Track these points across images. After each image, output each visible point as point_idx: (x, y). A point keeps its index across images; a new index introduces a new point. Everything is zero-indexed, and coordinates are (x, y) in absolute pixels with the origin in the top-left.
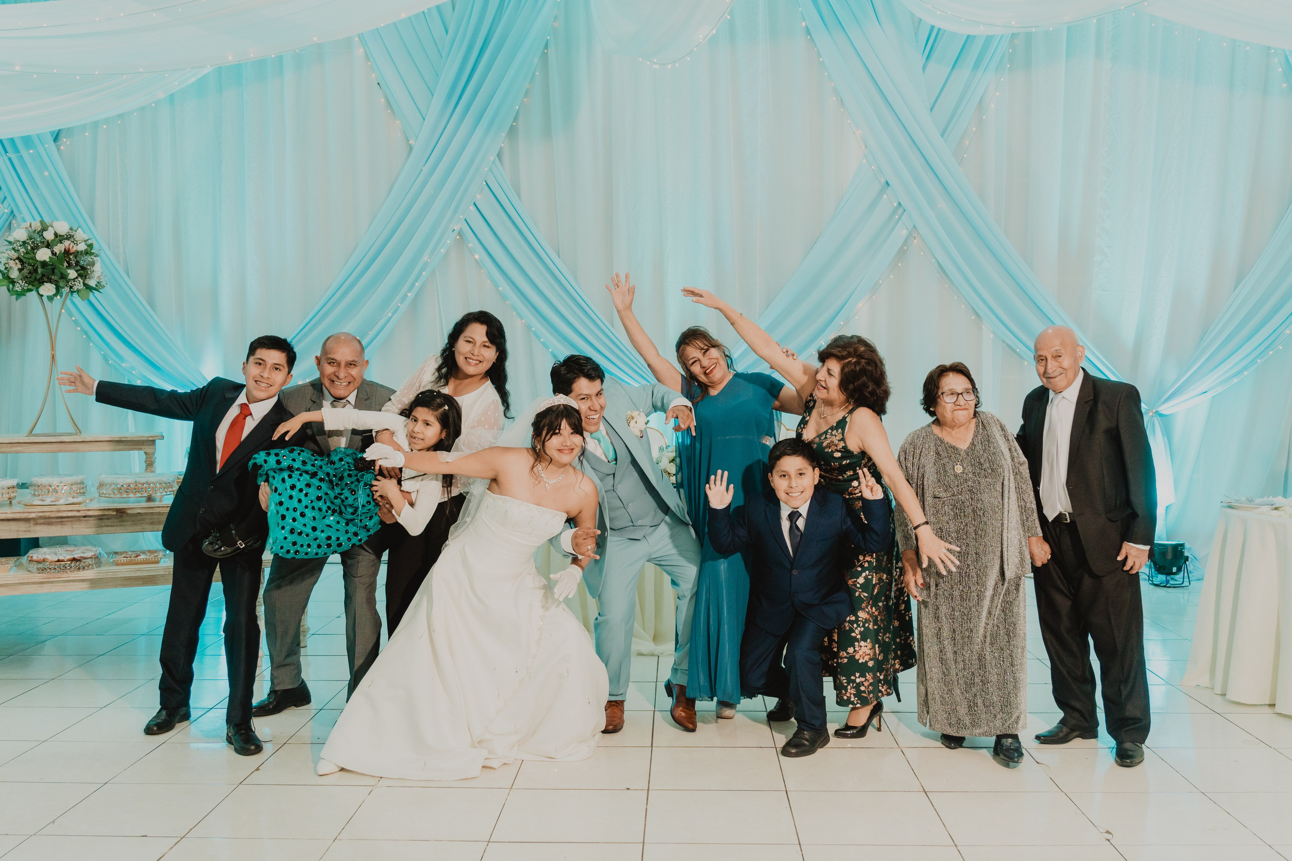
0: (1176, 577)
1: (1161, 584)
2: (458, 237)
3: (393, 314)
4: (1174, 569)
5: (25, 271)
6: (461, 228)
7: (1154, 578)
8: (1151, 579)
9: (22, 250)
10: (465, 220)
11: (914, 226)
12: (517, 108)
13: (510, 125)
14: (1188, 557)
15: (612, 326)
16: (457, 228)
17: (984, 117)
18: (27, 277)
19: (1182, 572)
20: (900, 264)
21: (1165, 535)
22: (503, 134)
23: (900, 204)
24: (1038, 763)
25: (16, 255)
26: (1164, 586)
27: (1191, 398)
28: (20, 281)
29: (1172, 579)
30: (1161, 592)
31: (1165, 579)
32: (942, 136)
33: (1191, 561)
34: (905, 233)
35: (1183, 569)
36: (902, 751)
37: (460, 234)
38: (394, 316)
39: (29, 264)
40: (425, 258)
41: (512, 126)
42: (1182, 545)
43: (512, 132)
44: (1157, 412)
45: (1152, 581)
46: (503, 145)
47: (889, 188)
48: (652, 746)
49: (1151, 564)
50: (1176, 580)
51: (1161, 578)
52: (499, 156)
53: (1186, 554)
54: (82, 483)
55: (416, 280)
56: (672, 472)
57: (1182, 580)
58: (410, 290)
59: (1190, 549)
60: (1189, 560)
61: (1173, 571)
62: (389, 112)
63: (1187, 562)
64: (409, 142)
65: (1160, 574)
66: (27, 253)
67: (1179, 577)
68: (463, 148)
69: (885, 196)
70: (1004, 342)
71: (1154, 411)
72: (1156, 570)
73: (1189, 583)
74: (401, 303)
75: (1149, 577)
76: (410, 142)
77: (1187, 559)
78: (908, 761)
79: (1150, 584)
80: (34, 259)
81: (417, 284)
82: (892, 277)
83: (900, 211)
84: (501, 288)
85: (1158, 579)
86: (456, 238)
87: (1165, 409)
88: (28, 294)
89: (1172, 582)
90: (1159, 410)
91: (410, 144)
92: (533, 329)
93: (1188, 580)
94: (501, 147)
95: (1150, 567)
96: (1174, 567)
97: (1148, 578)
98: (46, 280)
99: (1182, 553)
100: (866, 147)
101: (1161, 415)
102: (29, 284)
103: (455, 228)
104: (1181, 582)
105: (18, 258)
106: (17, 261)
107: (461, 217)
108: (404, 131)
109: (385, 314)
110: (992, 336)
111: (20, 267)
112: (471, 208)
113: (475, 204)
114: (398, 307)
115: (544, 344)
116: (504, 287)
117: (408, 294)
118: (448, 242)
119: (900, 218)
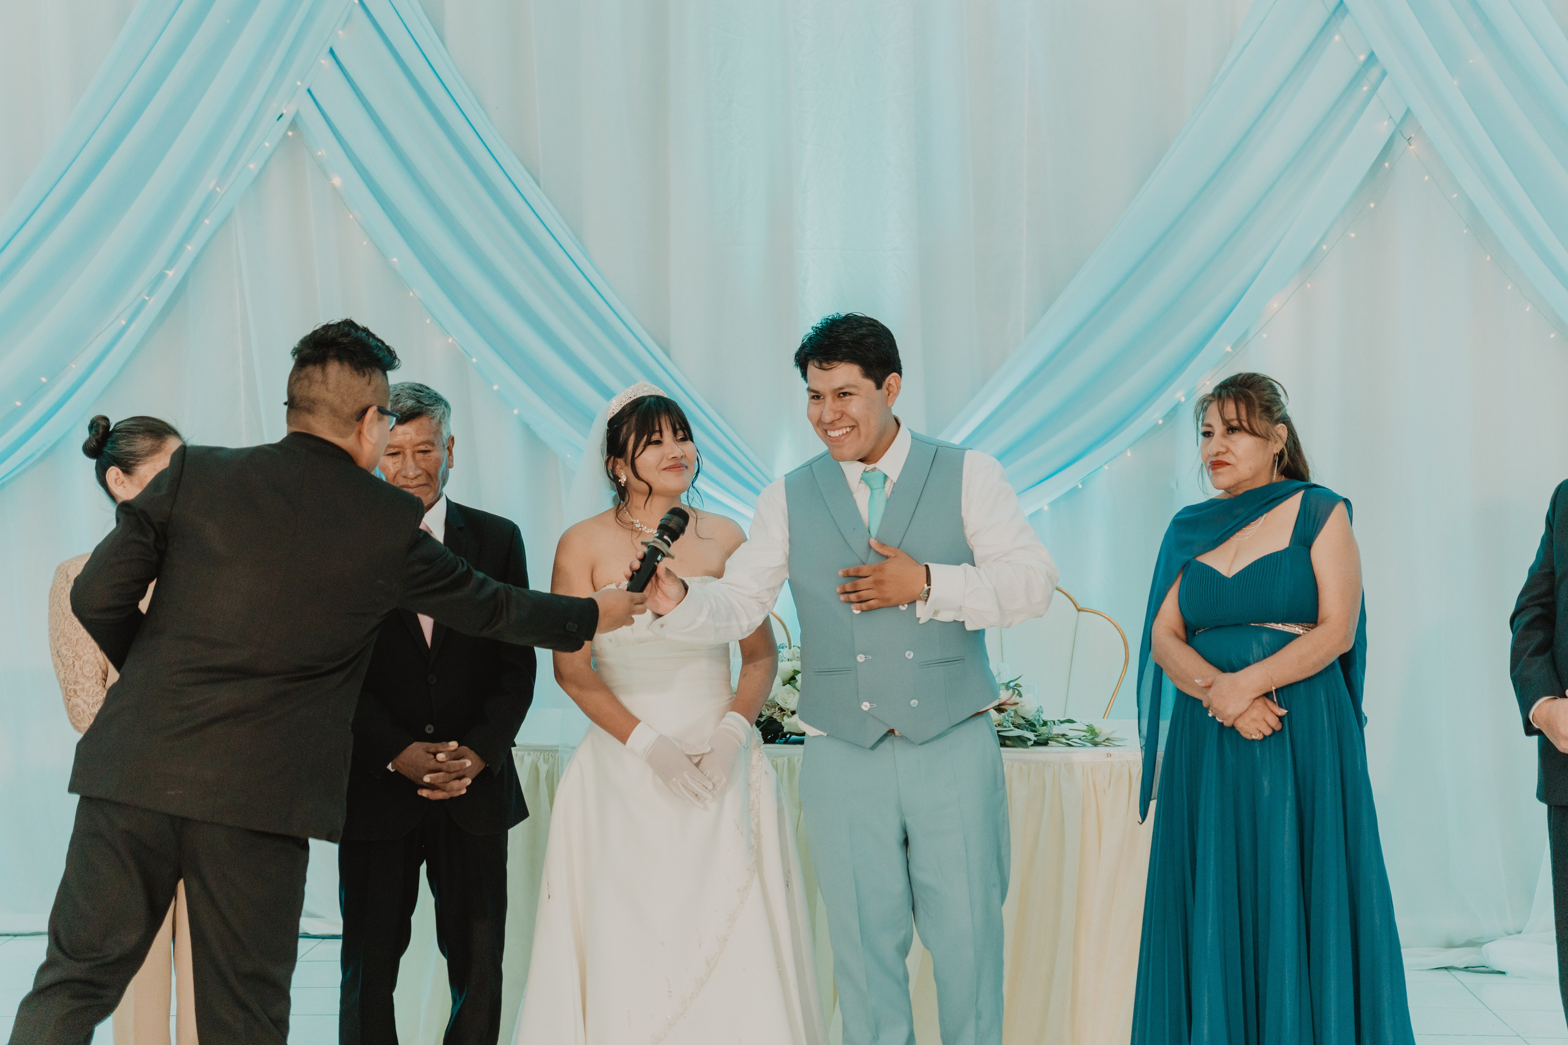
2: (290, 133)
3: (130, 321)
6: (297, 113)
10: (309, 91)
11: (1408, 111)
15: (667, 353)
16: (289, 112)
20: (1371, 205)
23: (1372, 56)
34: (1385, 128)
37: (294, 125)
38: (133, 326)
40: (209, 182)
47: (1347, 16)
55: (186, 238)
56: (788, 706)
58: (170, 263)
69: (1337, 38)
74: (150, 294)
81: (189, 247)
82: (1353, 235)
83: (1374, 73)
84: (395, 260)
86: (285, 135)
92: (474, 360)
103: (285, 111)
107: (299, 83)
109: (110, 320)
112: (323, 62)
114: (144, 302)
116: (401, 257)
117: (168, 272)
118: (267, 144)
119: (1374, 89)
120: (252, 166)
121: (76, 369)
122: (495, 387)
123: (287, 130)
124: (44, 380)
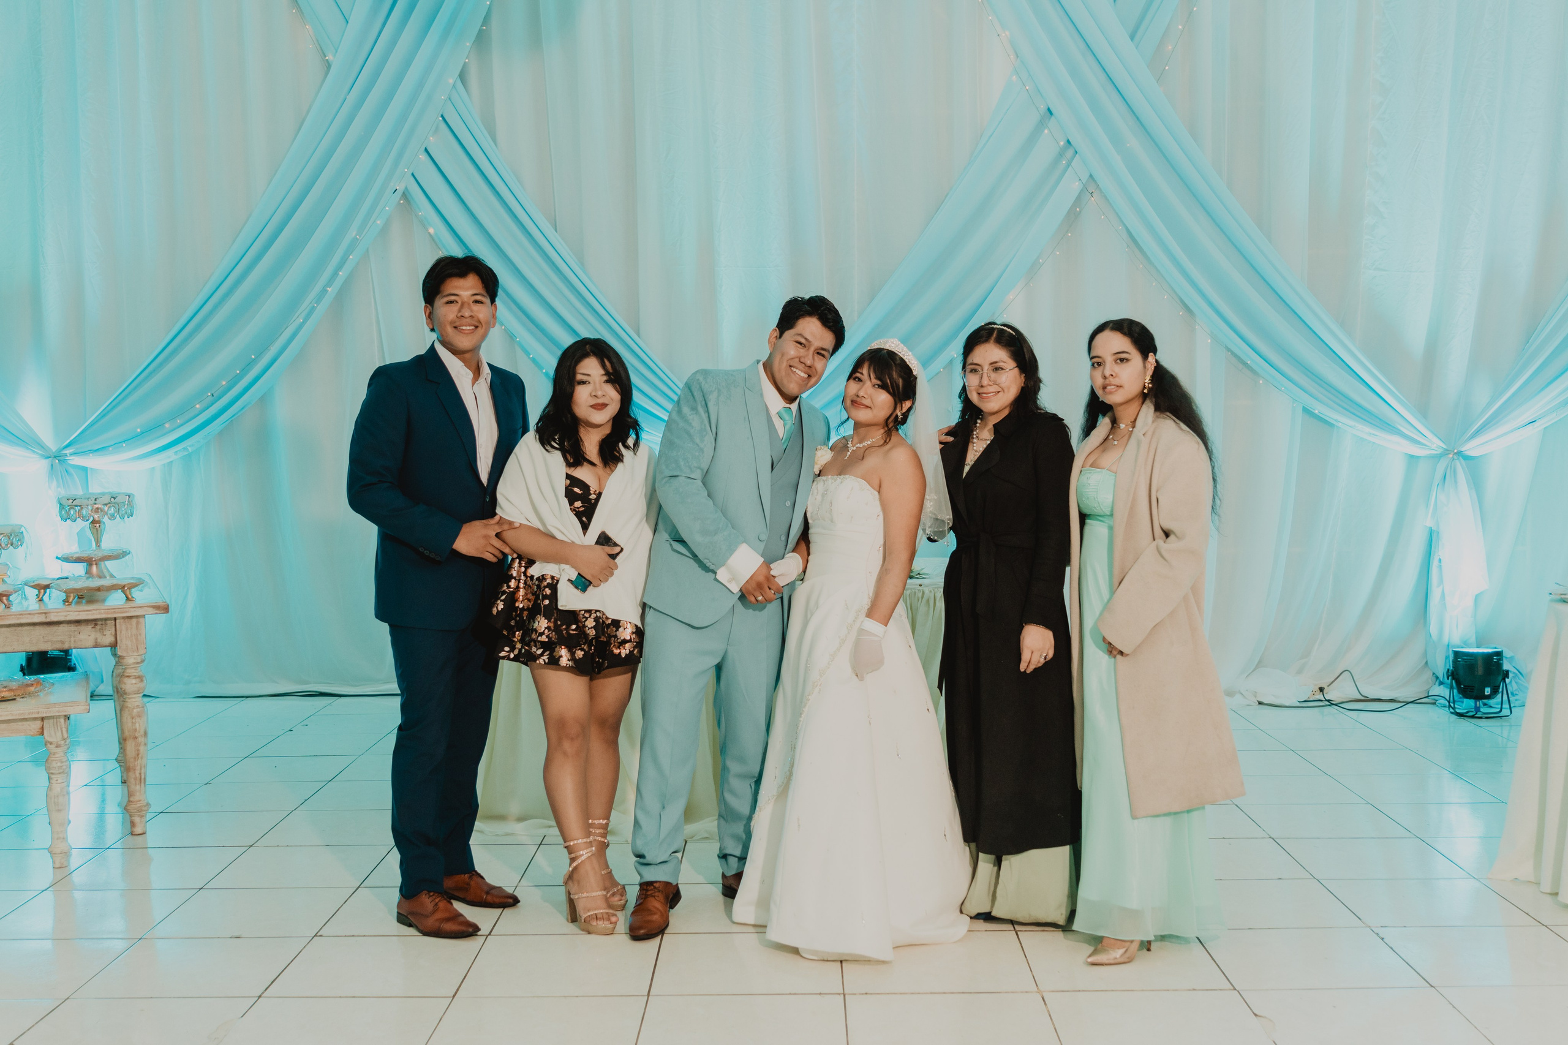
0: (1491, 702)
1: (1467, 712)
2: (402, 202)
3: (306, 319)
4: (1488, 691)
6: (406, 188)
7: (1456, 703)
8: (1452, 705)
10: (413, 174)
11: (1091, 176)
12: (488, 3)
13: (478, 28)
14: (1507, 672)
16: (401, 188)
17: (1195, 9)
19: (1500, 695)
20: (1070, 235)
21: (1473, 640)
22: (468, 44)
23: (1068, 141)
24: (1256, 1015)
26: (1473, 717)
27: (1512, 431)
29: (1485, 704)
30: (1467, 725)
31: (1473, 705)
32: (1132, 37)
33: (1516, 676)
34: (1077, 186)
35: (1501, 690)
36: (1043, 998)
37: (404, 196)
38: (308, 323)
40: (352, 233)
41: (480, 31)
42: (1499, 654)
43: (482, 39)
44: (1459, 453)
45: (1454, 708)
46: (467, 60)
47: (1053, 117)
48: (648, 995)
49: (1452, 683)
50: (1491, 707)
51: (1468, 704)
52: (463, 76)
53: (1506, 666)
55: (340, 267)
57: (1500, 706)
58: (330, 283)
59: (1511, 659)
60: (1511, 675)
61: (1486, 693)
62: (294, 11)
63: (1507, 679)
64: (325, 57)
65: (1467, 698)
67: (1495, 702)
68: (407, 63)
69: (1046, 131)
70: (1229, 350)
71: (1455, 451)
72: (1461, 691)
73: (1509, 710)
74: (318, 303)
75: (1449, 702)
76: (327, 58)
77: (1506, 674)
78: (1050, 1015)
79: (1452, 713)
81: (340, 273)
82: (1058, 253)
83: (1069, 153)
85: (1464, 705)
86: (399, 203)
87: (1471, 448)
89: (1484, 710)
90: (1463, 449)
91: (327, 60)
92: (518, 340)
93: (1508, 706)
94: (465, 63)
95: (1451, 688)
96: (1488, 686)
97: (1447, 704)
99: (1499, 665)
100: (1018, 57)
101: (1467, 458)
103: (398, 188)
104: (1498, 710)
107: (406, 170)
108: (318, 41)
109: (292, 321)
110: (1209, 341)
112: (421, 156)
113: (426, 150)
114: (313, 309)
115: (533, 360)
117: (328, 289)
118: (387, 208)
119: (1069, 164)
120: (379, 222)
122: (531, 356)
123: (400, 199)
124: (253, 357)
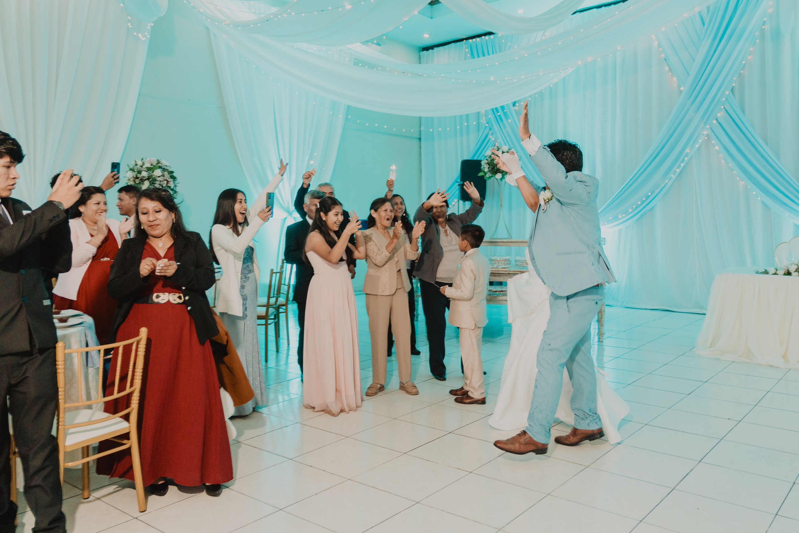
2: (706, 138)
5: (490, 169)
6: (708, 133)
9: (489, 159)
10: (711, 128)
12: (744, 62)
16: (705, 133)
18: (490, 171)
22: (735, 78)
25: (487, 162)
28: (488, 173)
37: (707, 135)
38: (669, 182)
39: (492, 165)
40: (688, 150)
41: (740, 73)
43: (741, 76)
52: (734, 91)
54: (509, 260)
55: (682, 162)
58: (678, 168)
62: (670, 73)
66: (491, 161)
68: (710, 88)
74: (673, 175)
80: (493, 163)
81: (682, 164)
88: (492, 178)
91: (680, 90)
92: (749, 187)
94: (734, 85)
98: (498, 172)
102: (492, 174)
105: (488, 163)
106: (487, 164)
107: (708, 127)
108: (679, 84)
109: (664, 182)
111: (488, 166)
112: (714, 122)
113: (716, 119)
114: (671, 177)
115: (755, 195)
116: (731, 164)
117: (677, 170)
118: (700, 141)
120: (697, 146)
121: (657, 191)
122: (754, 193)
124: (650, 194)
